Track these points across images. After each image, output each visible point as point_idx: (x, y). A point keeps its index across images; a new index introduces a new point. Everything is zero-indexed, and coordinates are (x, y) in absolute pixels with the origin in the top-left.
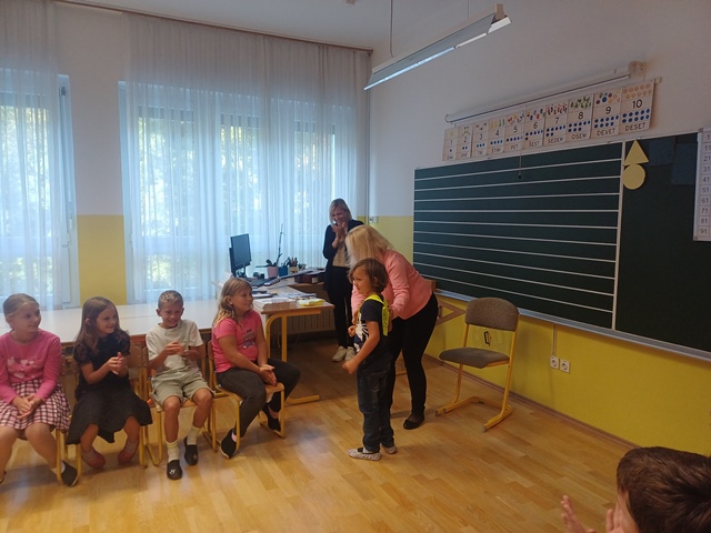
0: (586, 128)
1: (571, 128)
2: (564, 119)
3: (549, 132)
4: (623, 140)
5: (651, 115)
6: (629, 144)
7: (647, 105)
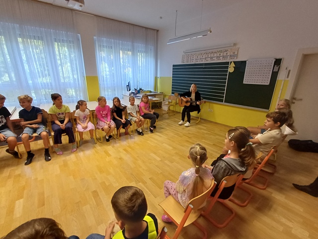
0: (221, 58)
1: (217, 57)
2: (215, 55)
3: (211, 58)
4: (230, 61)
5: (237, 56)
6: (231, 62)
7: (236, 53)
